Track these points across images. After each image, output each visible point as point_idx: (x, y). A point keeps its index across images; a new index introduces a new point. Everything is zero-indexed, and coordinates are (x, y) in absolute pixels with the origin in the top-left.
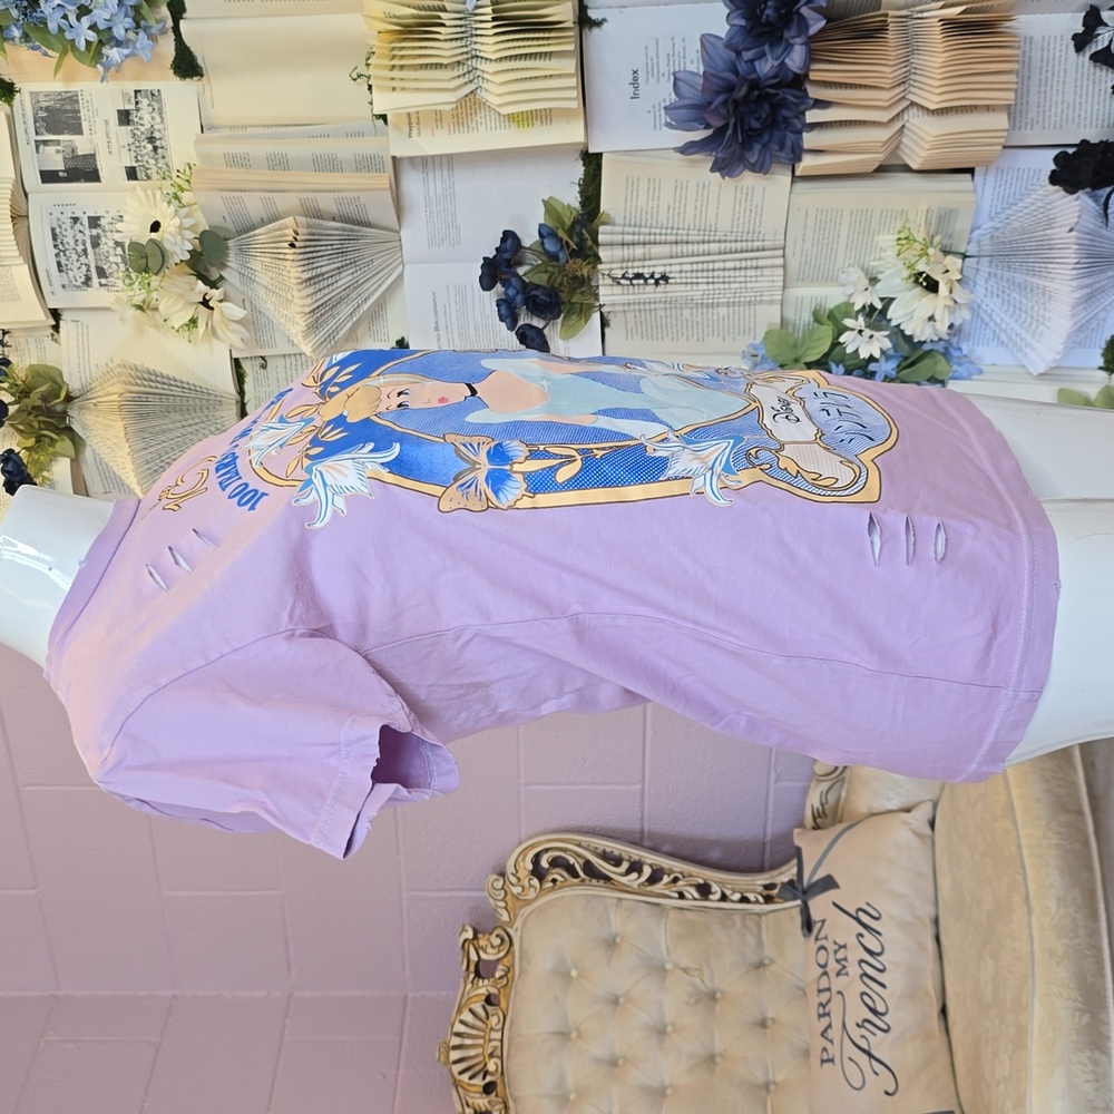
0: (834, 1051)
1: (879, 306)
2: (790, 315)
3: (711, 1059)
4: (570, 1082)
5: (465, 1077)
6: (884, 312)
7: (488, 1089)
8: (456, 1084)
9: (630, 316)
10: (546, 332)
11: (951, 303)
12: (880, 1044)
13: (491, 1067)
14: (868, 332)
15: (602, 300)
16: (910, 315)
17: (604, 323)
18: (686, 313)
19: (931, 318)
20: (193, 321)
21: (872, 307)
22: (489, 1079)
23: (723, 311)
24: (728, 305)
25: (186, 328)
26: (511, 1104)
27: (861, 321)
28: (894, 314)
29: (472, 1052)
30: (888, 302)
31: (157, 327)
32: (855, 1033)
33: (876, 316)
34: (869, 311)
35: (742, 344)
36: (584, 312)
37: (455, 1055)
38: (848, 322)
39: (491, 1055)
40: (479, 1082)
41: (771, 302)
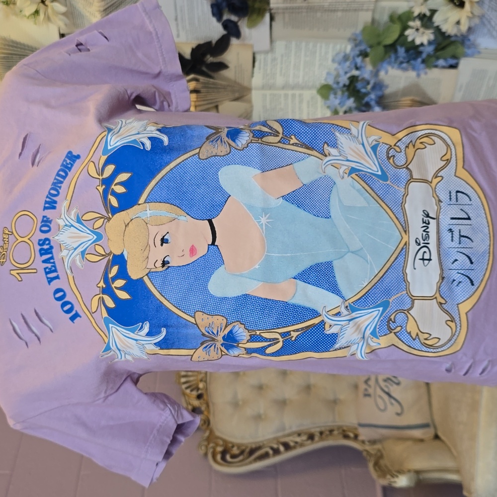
0: (371, 391)
1: (428, 14)
2: (377, 17)
3: (308, 388)
4: (240, 396)
5: (188, 391)
6: (430, 18)
7: (199, 397)
8: (184, 394)
9: (287, 15)
10: (239, 24)
11: (470, 15)
12: (395, 391)
13: (201, 385)
14: (422, 30)
15: (272, 6)
16: (446, 20)
17: (272, 19)
18: (319, 14)
19: (458, 23)
20: (37, 12)
21: (424, 15)
22: (200, 392)
23: (339, 14)
24: (343, 10)
25: (33, 16)
26: (211, 405)
27: (418, 23)
28: (437, 19)
29: (191, 379)
30: (433, 12)
31: (16, 14)
32: (382, 384)
33: (426, 20)
34: (422, 17)
35: (349, 33)
36: (260, 12)
37: (183, 380)
38: (411, 23)
39: (201, 381)
40: (195, 393)
41: (367, 10)
